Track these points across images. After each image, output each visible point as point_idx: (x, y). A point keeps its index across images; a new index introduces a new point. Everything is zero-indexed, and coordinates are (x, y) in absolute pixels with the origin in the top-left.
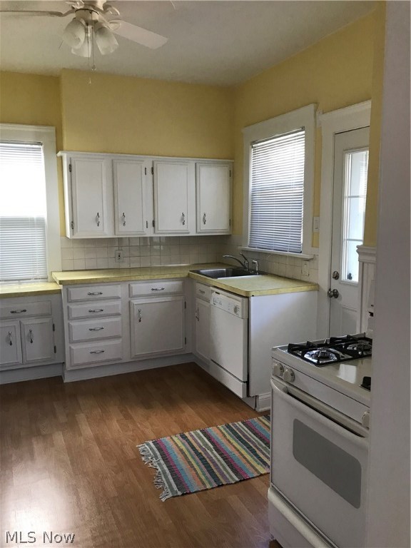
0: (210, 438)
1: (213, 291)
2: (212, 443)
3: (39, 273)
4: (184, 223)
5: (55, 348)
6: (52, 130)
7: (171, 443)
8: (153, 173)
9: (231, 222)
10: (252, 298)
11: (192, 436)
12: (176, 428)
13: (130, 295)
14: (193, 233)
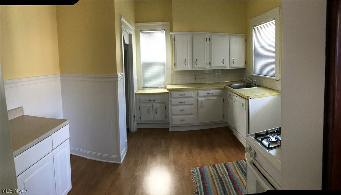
0: (227, 169)
1: (234, 95)
2: (228, 171)
3: (163, 85)
4: (223, 63)
5: (166, 116)
6: (168, 23)
7: (207, 169)
8: (210, 41)
9: (246, 63)
10: (250, 100)
11: (218, 166)
12: (212, 162)
13: (198, 96)
14: (228, 68)
